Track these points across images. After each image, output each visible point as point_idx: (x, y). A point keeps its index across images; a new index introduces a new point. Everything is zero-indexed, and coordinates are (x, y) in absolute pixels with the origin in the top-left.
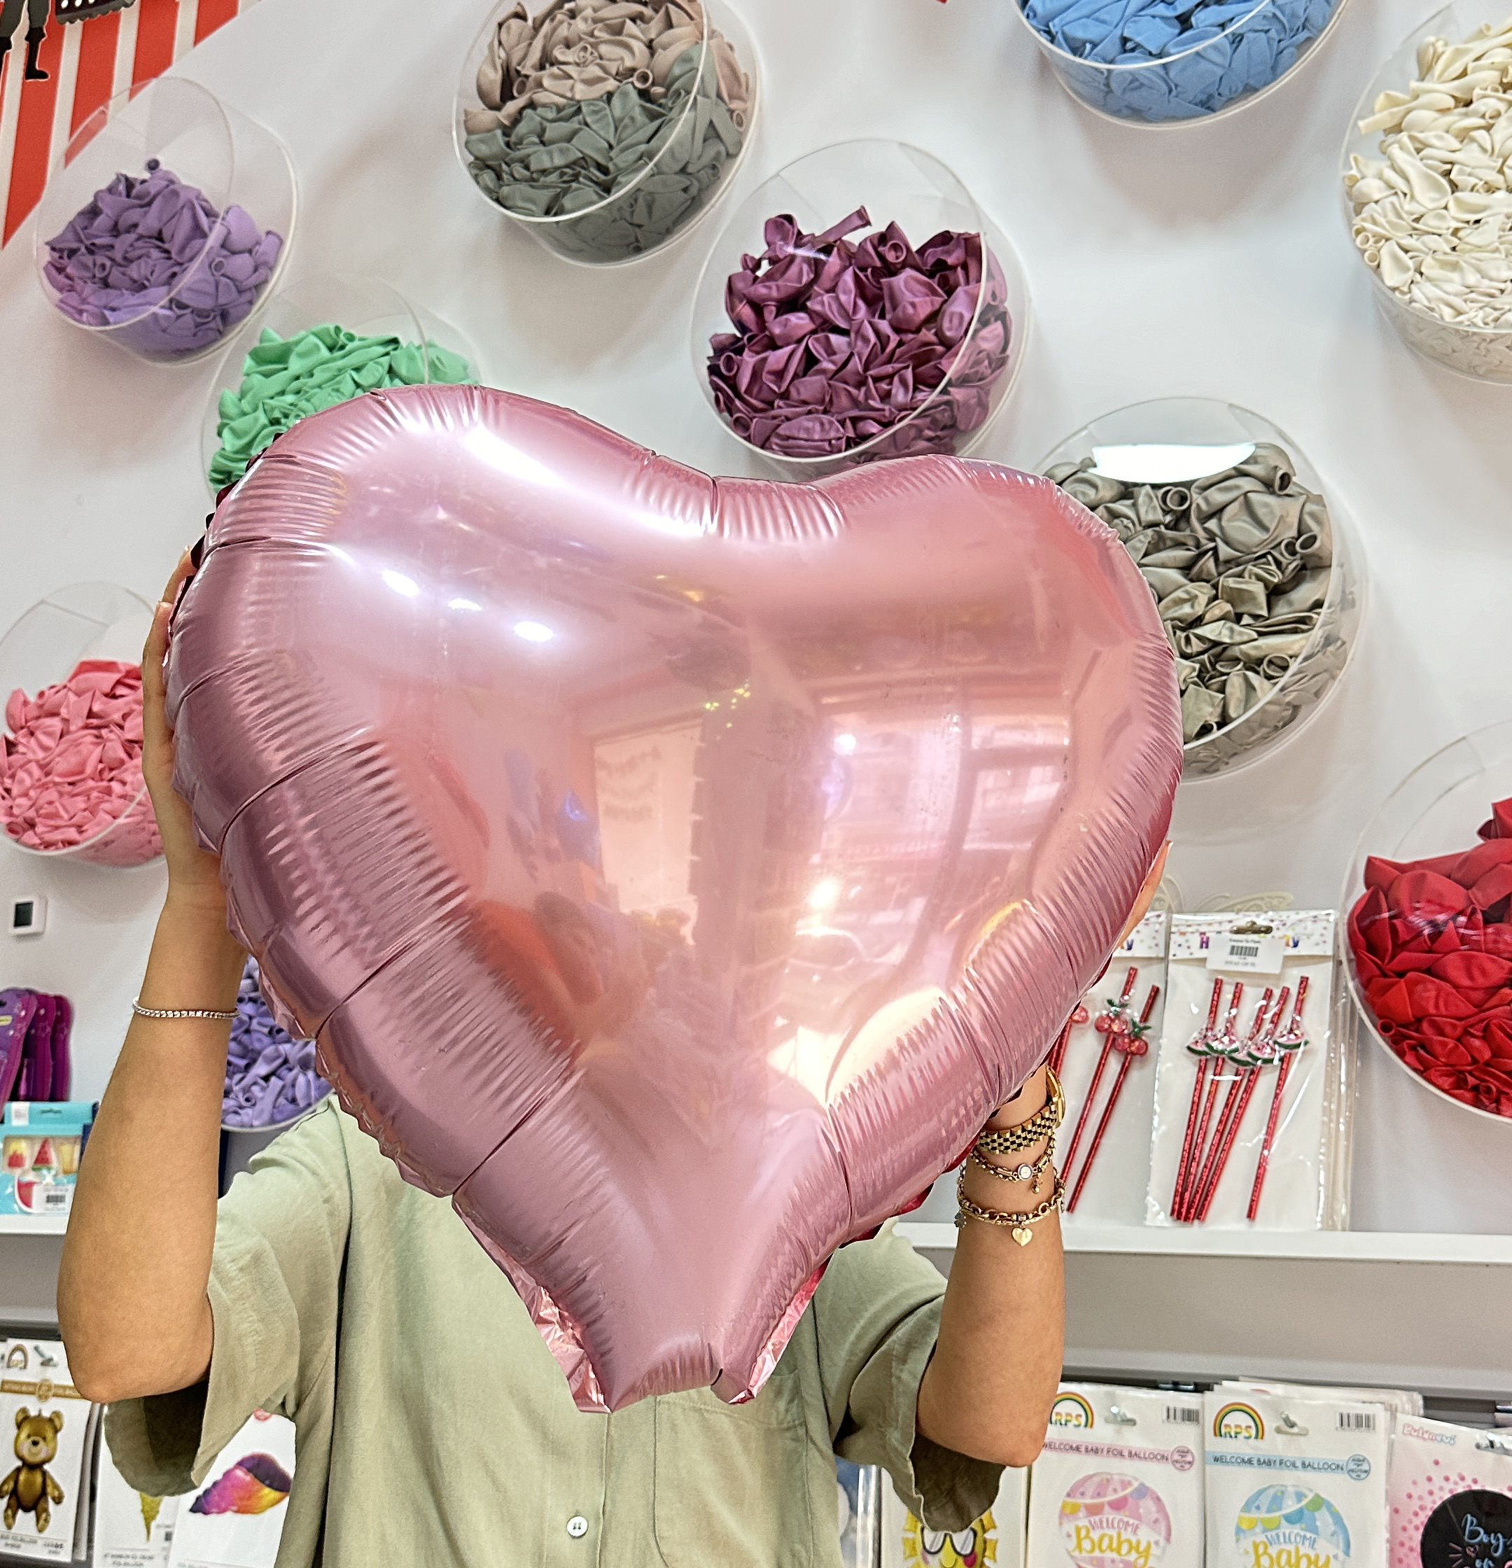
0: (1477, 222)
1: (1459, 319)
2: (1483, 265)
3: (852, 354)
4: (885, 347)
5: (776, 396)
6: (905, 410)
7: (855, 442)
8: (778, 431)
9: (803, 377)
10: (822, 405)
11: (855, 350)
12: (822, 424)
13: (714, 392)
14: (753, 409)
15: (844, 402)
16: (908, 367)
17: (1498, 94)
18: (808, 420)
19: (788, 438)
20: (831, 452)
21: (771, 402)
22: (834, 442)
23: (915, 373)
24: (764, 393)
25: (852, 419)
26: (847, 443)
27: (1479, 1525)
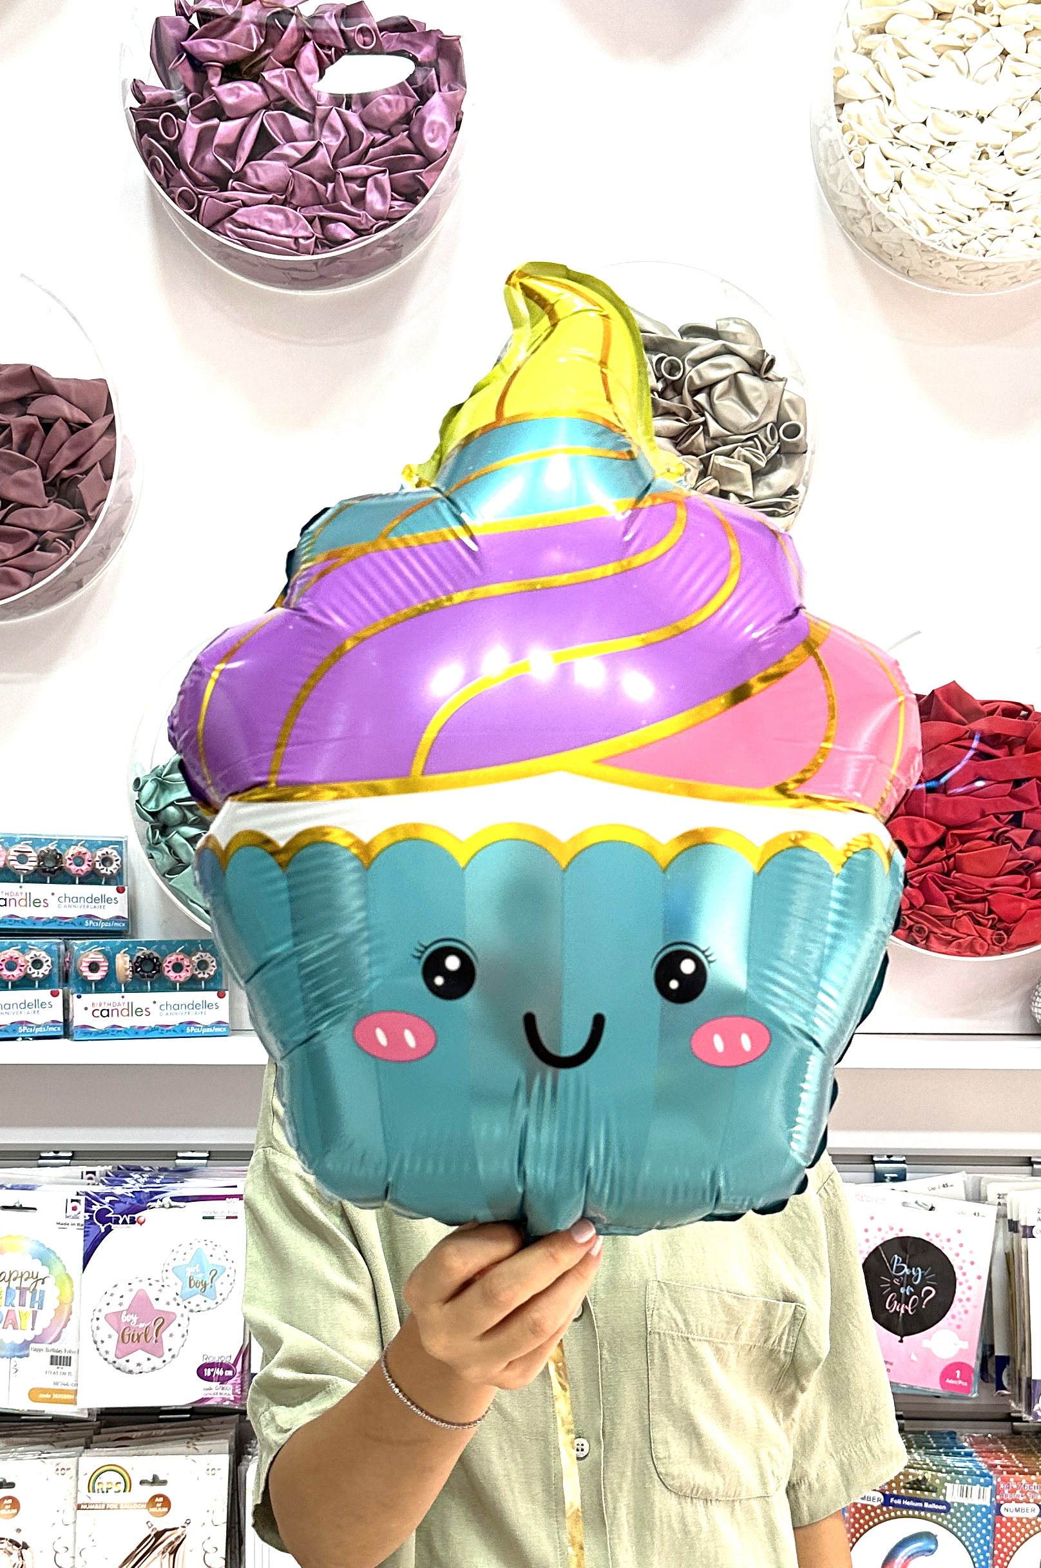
0: (950, 144)
1: (933, 237)
2: (954, 189)
3: (319, 144)
4: (355, 145)
5: (230, 175)
6: (383, 219)
7: (324, 245)
8: (234, 216)
9: (261, 159)
10: (283, 195)
11: (322, 141)
12: (287, 217)
13: (148, 155)
14: (197, 184)
15: (309, 198)
16: (384, 172)
17: (972, 15)
18: (270, 210)
19: (246, 226)
20: (298, 251)
21: (220, 181)
22: (301, 241)
23: (391, 180)
24: (208, 166)
25: (321, 218)
26: (316, 246)
27: (903, 1262)
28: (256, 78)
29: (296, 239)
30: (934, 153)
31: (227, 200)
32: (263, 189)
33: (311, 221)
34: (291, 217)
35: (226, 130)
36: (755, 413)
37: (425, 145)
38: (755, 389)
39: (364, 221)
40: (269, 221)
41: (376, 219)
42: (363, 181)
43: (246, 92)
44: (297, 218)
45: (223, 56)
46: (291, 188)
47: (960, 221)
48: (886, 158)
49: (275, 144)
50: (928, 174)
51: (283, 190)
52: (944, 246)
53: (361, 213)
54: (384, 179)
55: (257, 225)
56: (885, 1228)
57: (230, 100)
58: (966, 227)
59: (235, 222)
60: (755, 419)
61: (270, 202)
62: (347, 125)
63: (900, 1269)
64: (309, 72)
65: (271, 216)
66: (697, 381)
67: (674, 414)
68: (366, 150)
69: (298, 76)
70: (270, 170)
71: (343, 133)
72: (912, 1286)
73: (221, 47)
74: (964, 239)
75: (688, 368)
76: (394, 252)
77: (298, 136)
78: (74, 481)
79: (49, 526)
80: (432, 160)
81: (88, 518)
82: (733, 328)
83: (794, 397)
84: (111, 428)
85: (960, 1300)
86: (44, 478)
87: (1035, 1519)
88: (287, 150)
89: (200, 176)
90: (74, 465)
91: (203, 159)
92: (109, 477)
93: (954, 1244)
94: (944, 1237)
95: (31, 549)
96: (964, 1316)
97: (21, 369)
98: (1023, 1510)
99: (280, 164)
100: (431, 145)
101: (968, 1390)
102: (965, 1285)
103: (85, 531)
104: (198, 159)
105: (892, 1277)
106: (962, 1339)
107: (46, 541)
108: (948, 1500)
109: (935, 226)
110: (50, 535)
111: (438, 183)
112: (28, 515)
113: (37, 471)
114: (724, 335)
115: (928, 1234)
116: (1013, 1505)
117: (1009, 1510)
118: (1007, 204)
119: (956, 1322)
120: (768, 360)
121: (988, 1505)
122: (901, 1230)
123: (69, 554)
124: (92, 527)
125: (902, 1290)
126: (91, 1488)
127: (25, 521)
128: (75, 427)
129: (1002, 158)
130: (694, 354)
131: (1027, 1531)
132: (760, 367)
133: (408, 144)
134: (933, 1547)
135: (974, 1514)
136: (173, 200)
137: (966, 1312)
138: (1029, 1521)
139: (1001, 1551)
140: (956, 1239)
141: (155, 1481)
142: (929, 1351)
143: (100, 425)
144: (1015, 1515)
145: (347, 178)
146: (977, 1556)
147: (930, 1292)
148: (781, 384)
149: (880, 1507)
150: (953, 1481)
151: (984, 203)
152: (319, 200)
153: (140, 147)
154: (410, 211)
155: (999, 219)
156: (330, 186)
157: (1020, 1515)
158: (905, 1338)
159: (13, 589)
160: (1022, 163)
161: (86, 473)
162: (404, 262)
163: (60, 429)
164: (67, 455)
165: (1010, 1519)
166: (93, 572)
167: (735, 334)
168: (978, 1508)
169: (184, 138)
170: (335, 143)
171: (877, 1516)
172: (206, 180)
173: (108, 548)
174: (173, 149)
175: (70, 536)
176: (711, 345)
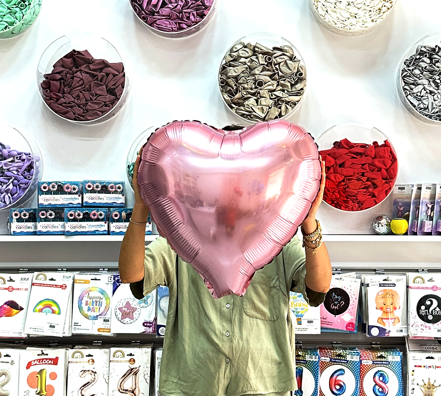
1: (336, 25)
2: (341, 13)
3: (178, 4)
4: (187, 4)
5: (155, 12)
6: (194, 23)
7: (179, 29)
8: (156, 22)
9: (163, 8)
10: (169, 17)
13: (134, 7)
14: (147, 14)
15: (175, 17)
16: (195, 11)
18: (165, 21)
19: (159, 25)
20: (173, 31)
21: (153, 13)
22: (173, 28)
23: (196, 13)
24: (149, 10)
25: (178, 23)
26: (177, 29)
27: (335, 295)
29: (172, 28)
30: (336, 4)
31: (154, 18)
32: (164, 16)
33: (176, 23)
34: (171, 22)
35: (154, 1)
36: (291, 70)
38: (291, 64)
39: (189, 23)
40: (165, 24)
41: (193, 23)
42: (189, 13)
44: (173, 23)
46: (171, 15)
47: (343, 21)
48: (324, 6)
49: (167, 4)
50: (335, 10)
51: (169, 16)
52: (339, 27)
53: (189, 21)
55: (162, 25)
58: (345, 23)
59: (156, 24)
60: (291, 72)
61: (165, 19)
63: (334, 297)
65: (166, 22)
66: (276, 62)
67: (270, 70)
68: (190, 5)
70: (165, 11)
71: (184, 1)
72: (338, 301)
74: (344, 26)
75: (273, 59)
76: (198, 29)
77: (173, 2)
78: (114, 89)
79: (107, 100)
80: (207, 8)
81: (117, 98)
82: (286, 48)
83: (301, 66)
84: (124, 75)
85: (351, 305)
86: (106, 88)
87: (371, 365)
88: (170, 6)
89: (147, 12)
90: (114, 85)
91: (148, 8)
92: (123, 87)
93: (349, 290)
94: (346, 288)
95: (103, 106)
96: (352, 309)
97: (101, 61)
98: (368, 362)
99: (168, 9)
100: (206, 4)
101: (353, 330)
102: (352, 301)
103: (116, 102)
105: (332, 299)
106: (352, 316)
107: (106, 104)
108: (347, 360)
109: (336, 22)
110: (107, 103)
111: (208, 13)
112: (102, 98)
113: (105, 87)
114: (283, 50)
115: (342, 287)
116: (365, 361)
118: (355, 16)
119: (350, 311)
120: (294, 57)
121: (359, 361)
122: (335, 286)
123: (112, 108)
124: (118, 100)
125: (335, 303)
126: (114, 356)
127: (101, 100)
128: (114, 75)
129: (354, 5)
130: (275, 55)
131: (369, 368)
132: (292, 58)
133: (201, 4)
134: (343, 373)
135: (355, 363)
136: (140, 18)
138: (370, 365)
139: (362, 374)
140: (350, 288)
141: (131, 355)
142: (343, 319)
143: (122, 74)
144: (366, 364)
145: (185, 13)
146: (356, 375)
147: (342, 303)
148: (298, 62)
149: (329, 362)
150: (349, 354)
151: (349, 16)
152: (178, 18)
153: (132, 4)
154: (201, 21)
155: (353, 20)
156: (181, 14)
157: (367, 364)
158: (336, 316)
159: (98, 117)
160: (359, 6)
161: (117, 87)
163: (111, 76)
164: (113, 83)
165: (364, 365)
166: (117, 111)
167: (286, 50)
169: (143, 3)
170: (182, 4)
171: (328, 364)
172: (149, 13)
173: (122, 105)
174: (141, 5)
175: (113, 103)
176: (280, 53)
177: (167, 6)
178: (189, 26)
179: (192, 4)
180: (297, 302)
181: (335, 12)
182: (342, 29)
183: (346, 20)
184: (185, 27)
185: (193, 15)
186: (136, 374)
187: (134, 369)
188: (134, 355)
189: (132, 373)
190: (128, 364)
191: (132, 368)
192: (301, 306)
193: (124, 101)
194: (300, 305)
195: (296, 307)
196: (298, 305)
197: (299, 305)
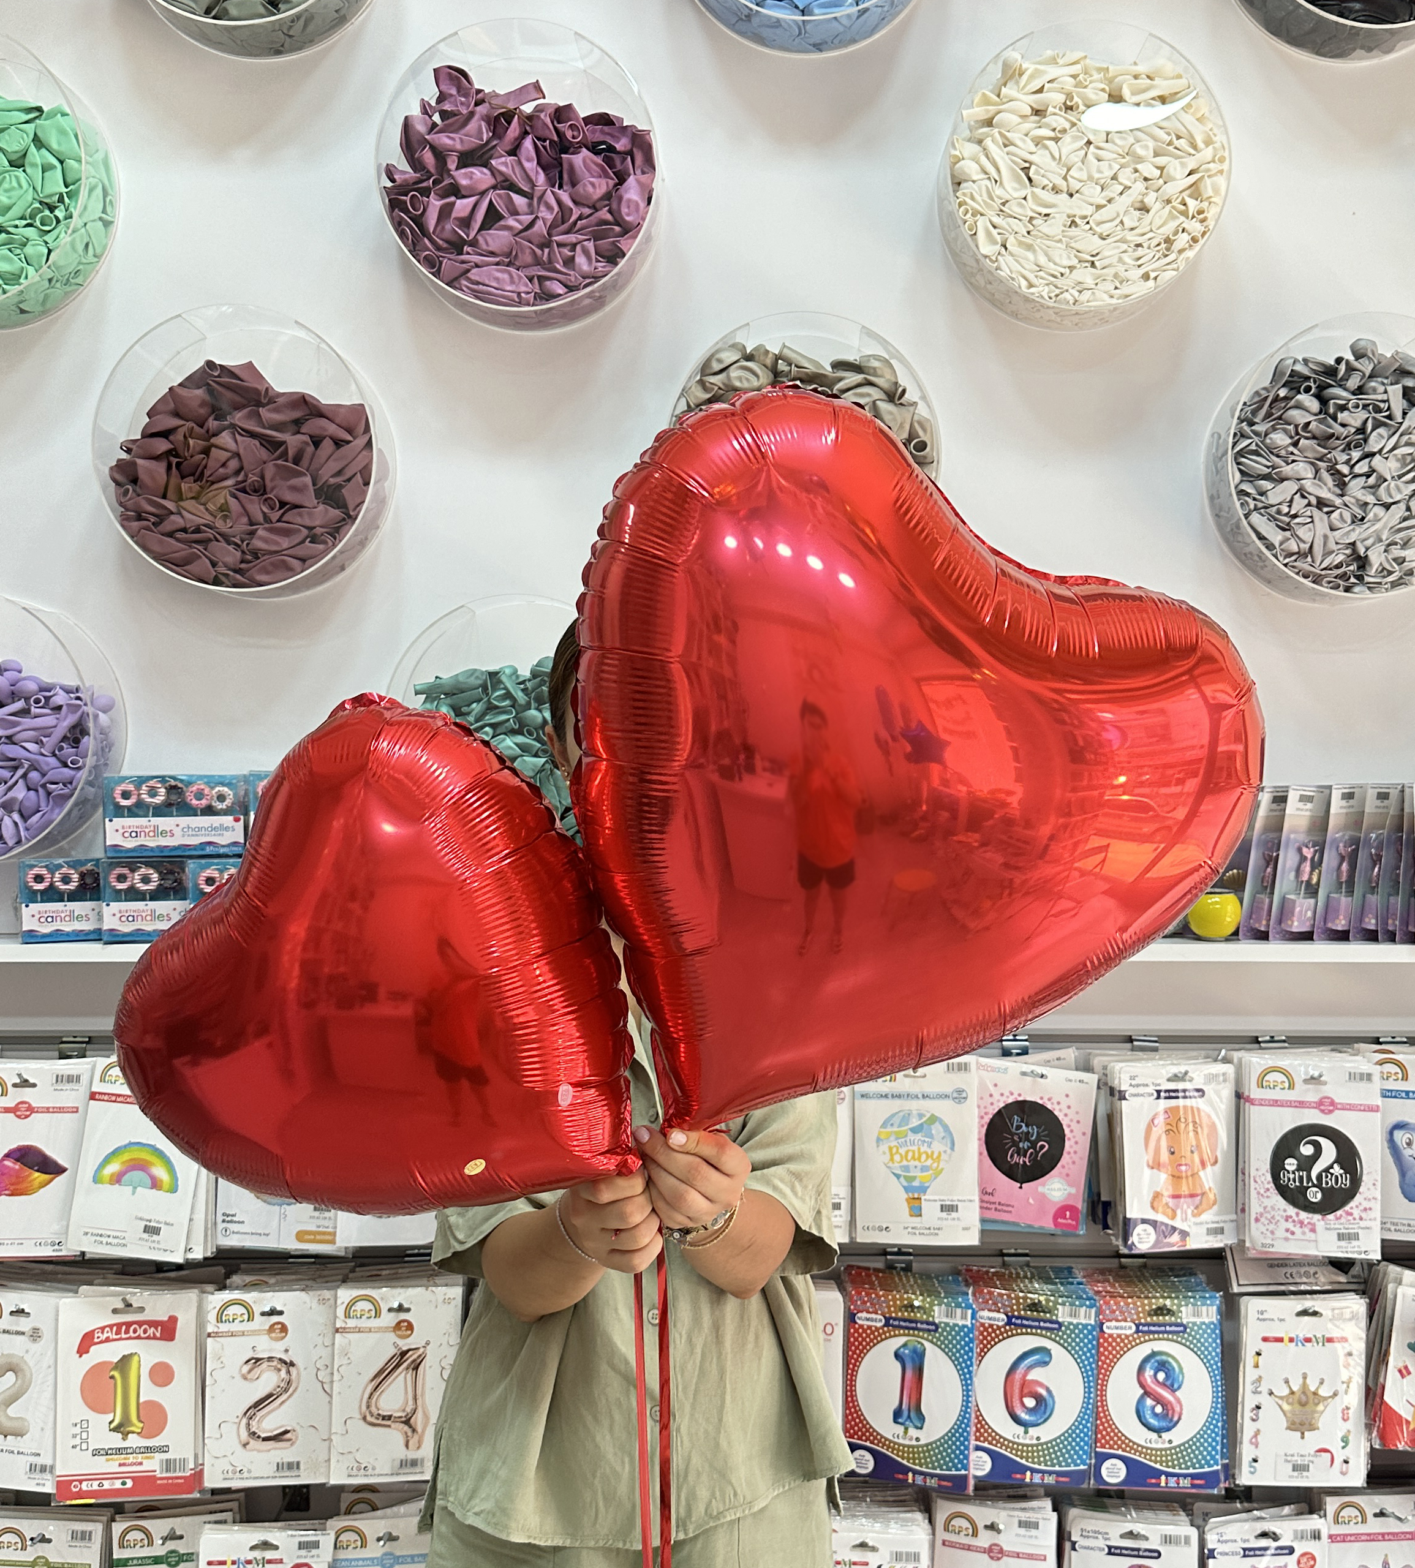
0: (1046, 215)
1: (1032, 290)
2: (1050, 252)
3: (537, 217)
4: (566, 217)
5: (464, 242)
6: (588, 277)
7: (541, 298)
8: (469, 275)
9: (489, 229)
10: (509, 258)
11: (540, 215)
12: (511, 277)
13: (398, 225)
14: (439, 248)
15: (528, 259)
16: (589, 240)
17: (1063, 113)
18: (498, 271)
19: (478, 283)
20: (520, 303)
21: (457, 246)
22: (523, 295)
23: (595, 246)
24: (447, 234)
25: (539, 277)
26: (535, 298)
27: (1022, 1121)
28: (486, 165)
29: (519, 294)
30: (1034, 222)
31: (463, 262)
32: (492, 254)
33: (531, 280)
34: (515, 276)
35: (462, 207)
37: (624, 219)
38: (891, 413)
39: (574, 280)
40: (497, 279)
41: (584, 278)
42: (573, 247)
43: (479, 176)
44: (520, 277)
45: (459, 147)
46: (514, 253)
47: (1055, 277)
48: (995, 227)
49: (501, 217)
50: (1028, 240)
51: (509, 254)
52: (1042, 297)
53: (572, 273)
54: (590, 246)
55: (487, 282)
56: (1007, 1093)
57: (464, 182)
58: (1060, 282)
59: (469, 280)
61: (497, 264)
62: (559, 202)
63: (1019, 1127)
64: (529, 160)
65: (499, 275)
68: (575, 223)
69: (520, 163)
70: (497, 239)
71: (556, 208)
72: (1029, 1141)
73: (458, 141)
74: (1057, 291)
76: (599, 302)
77: (520, 210)
78: (339, 487)
79: (317, 523)
80: (629, 230)
81: (350, 516)
82: (873, 363)
83: (922, 419)
84: (369, 444)
85: (1069, 1153)
86: (314, 485)
87: (1132, 1335)
88: (511, 222)
89: (440, 242)
90: (339, 473)
91: (443, 228)
92: (367, 484)
93: (1063, 1106)
94: (1055, 1101)
95: (303, 542)
96: (1071, 1166)
97: (295, 397)
98: (1121, 1328)
99: (505, 233)
100: (627, 218)
101: (1076, 1228)
102: (1073, 1141)
103: (347, 527)
104: (439, 228)
105: (1012, 1134)
106: (1070, 1185)
107: (315, 535)
108: (1060, 1320)
109: (1034, 281)
110: (319, 530)
111: (632, 247)
112: (300, 515)
113: (308, 480)
114: (866, 370)
115: (1042, 1098)
116: (1114, 1323)
117: (1110, 1328)
118: (1093, 263)
119: (1065, 1171)
120: (900, 390)
121: (1092, 1322)
122: (1020, 1095)
123: (334, 546)
124: (353, 523)
125: (1021, 1145)
126: (347, 1315)
127: (299, 520)
128: (338, 443)
129: (1088, 227)
130: (841, 385)
131: (1126, 1345)
132: (894, 395)
133: (609, 217)
134: (1047, 1359)
135: (1081, 1331)
136: (419, 261)
137: (1074, 1163)
138: (1127, 1337)
139: (1104, 1363)
140: (1065, 1102)
141: (401, 1309)
142: (1043, 1195)
143: (361, 441)
144: (1115, 1332)
145: (559, 245)
146: (1085, 1366)
147: (1042, 1147)
148: (912, 409)
149: (1004, 1327)
150: (1063, 1304)
151: (1075, 262)
152: (538, 262)
153: (392, 219)
154: (611, 271)
155: (1086, 275)
156: (546, 251)
157: (1119, 1332)
158: (1024, 1185)
159: (290, 574)
160: (1104, 229)
161: (349, 480)
162: (607, 309)
163: (327, 444)
164: (333, 466)
165: (1111, 1336)
166: (353, 558)
167: (875, 369)
168: (1085, 1326)
169: (428, 213)
170: (550, 217)
171: (1002, 1334)
172: (445, 245)
173: (366, 539)
174: (419, 221)
175: (335, 531)
176: (855, 378)
177: (502, 223)
178: (571, 289)
179: (580, 218)
180: (911, 1148)
181: (1029, 247)
182: (1051, 303)
183: (1062, 275)
184: (560, 289)
185: (586, 252)
186: (416, 1368)
187: (410, 1353)
188: (408, 1310)
189: (405, 1365)
190: (392, 1337)
191: (405, 1349)
192: (919, 1159)
193: (373, 525)
194: (916, 1156)
195: (905, 1163)
196: (910, 1155)
197: (913, 1158)
